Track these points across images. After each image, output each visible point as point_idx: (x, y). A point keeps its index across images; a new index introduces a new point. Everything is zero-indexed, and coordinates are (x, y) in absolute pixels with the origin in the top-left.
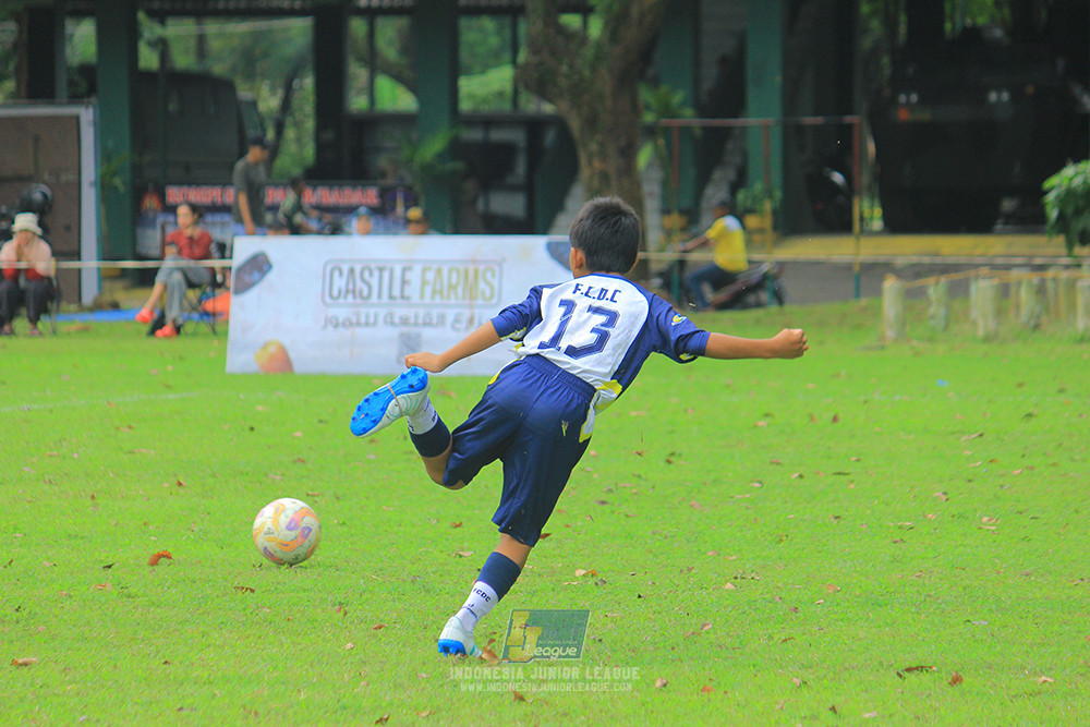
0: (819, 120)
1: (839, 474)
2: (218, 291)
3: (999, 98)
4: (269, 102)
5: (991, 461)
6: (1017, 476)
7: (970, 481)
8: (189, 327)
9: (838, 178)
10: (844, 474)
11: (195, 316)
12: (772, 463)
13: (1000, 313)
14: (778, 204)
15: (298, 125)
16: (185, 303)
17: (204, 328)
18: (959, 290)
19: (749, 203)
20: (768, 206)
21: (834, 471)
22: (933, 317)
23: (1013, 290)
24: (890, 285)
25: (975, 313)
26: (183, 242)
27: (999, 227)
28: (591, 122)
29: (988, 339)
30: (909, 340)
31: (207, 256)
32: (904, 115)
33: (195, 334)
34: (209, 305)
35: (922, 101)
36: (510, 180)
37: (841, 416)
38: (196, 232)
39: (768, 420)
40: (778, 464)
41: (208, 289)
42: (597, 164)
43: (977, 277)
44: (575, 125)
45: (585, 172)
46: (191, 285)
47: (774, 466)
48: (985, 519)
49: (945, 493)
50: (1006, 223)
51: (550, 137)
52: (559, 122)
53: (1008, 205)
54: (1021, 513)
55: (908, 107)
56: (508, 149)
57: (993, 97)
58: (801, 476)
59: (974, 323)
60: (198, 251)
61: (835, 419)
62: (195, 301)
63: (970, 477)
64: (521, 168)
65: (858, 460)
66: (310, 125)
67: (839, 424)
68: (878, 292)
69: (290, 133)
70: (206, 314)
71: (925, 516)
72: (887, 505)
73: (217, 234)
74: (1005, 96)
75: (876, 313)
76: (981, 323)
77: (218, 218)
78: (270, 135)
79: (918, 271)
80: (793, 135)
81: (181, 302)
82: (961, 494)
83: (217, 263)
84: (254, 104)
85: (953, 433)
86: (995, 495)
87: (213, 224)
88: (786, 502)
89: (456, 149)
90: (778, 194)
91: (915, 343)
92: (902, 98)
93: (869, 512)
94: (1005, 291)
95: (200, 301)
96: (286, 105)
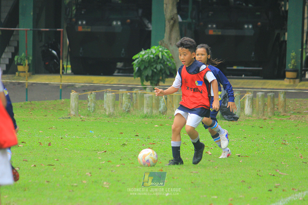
0: (48, 29)
1: (50, 165)
3: (117, 24)
5: (109, 161)
6: (118, 167)
7: (100, 169)
9: (54, 52)
10: (52, 165)
12: (24, 160)
13: (115, 106)
14: (30, 62)
18: (99, 97)
19: (19, 61)
20: (27, 62)
21: (48, 164)
22: (89, 107)
23: (120, 97)
24: (73, 94)
25: (105, 106)
27: (115, 74)
29: (110, 116)
30: (80, 116)
32: (80, 29)
35: (87, 24)
37: (52, 143)
39: (23, 144)
40: (26, 161)
43: (106, 92)
47: (25, 162)
48: (105, 183)
49: (90, 173)
50: (118, 72)
53: (120, 65)
54: (118, 181)
55: (82, 26)
57: (114, 23)
58: (35, 166)
59: (105, 109)
61: (49, 144)
63: (100, 167)
65: (58, 160)
67: (51, 146)
68: (69, 97)
71: (82, 182)
72: (68, 177)
74: (119, 23)
75: (68, 105)
76: (107, 109)
79: (84, 89)
80: (37, 35)
82: (96, 173)
85: (94, 151)
86: (109, 174)
88: (28, 176)
90: (31, 58)
91: (82, 116)
92: (80, 23)
93: (61, 180)
94: (117, 98)
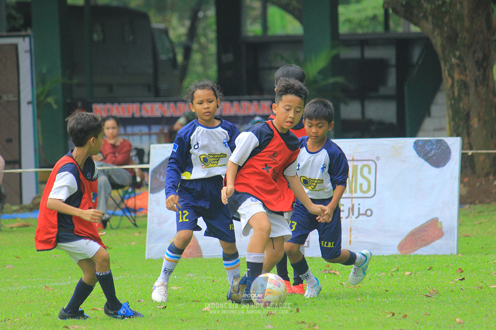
2: (138, 191)
4: (178, 30)
8: (114, 222)
11: (119, 212)
15: (203, 49)
16: (111, 202)
17: (126, 222)
26: (108, 150)
28: (452, 40)
31: (128, 161)
33: (118, 228)
34: (130, 203)
36: (383, 91)
38: (119, 141)
41: (130, 190)
42: (457, 76)
44: (438, 42)
45: (447, 83)
46: (115, 186)
51: (416, 53)
52: (425, 41)
56: (381, 65)
60: (120, 157)
62: (118, 200)
64: (392, 81)
66: (213, 48)
69: (196, 57)
70: (128, 210)
73: (136, 142)
77: (136, 129)
78: (180, 58)
81: (106, 200)
83: (136, 167)
84: (166, 32)
87: (133, 134)
89: (337, 65)
95: (122, 199)
96: (192, 33)
